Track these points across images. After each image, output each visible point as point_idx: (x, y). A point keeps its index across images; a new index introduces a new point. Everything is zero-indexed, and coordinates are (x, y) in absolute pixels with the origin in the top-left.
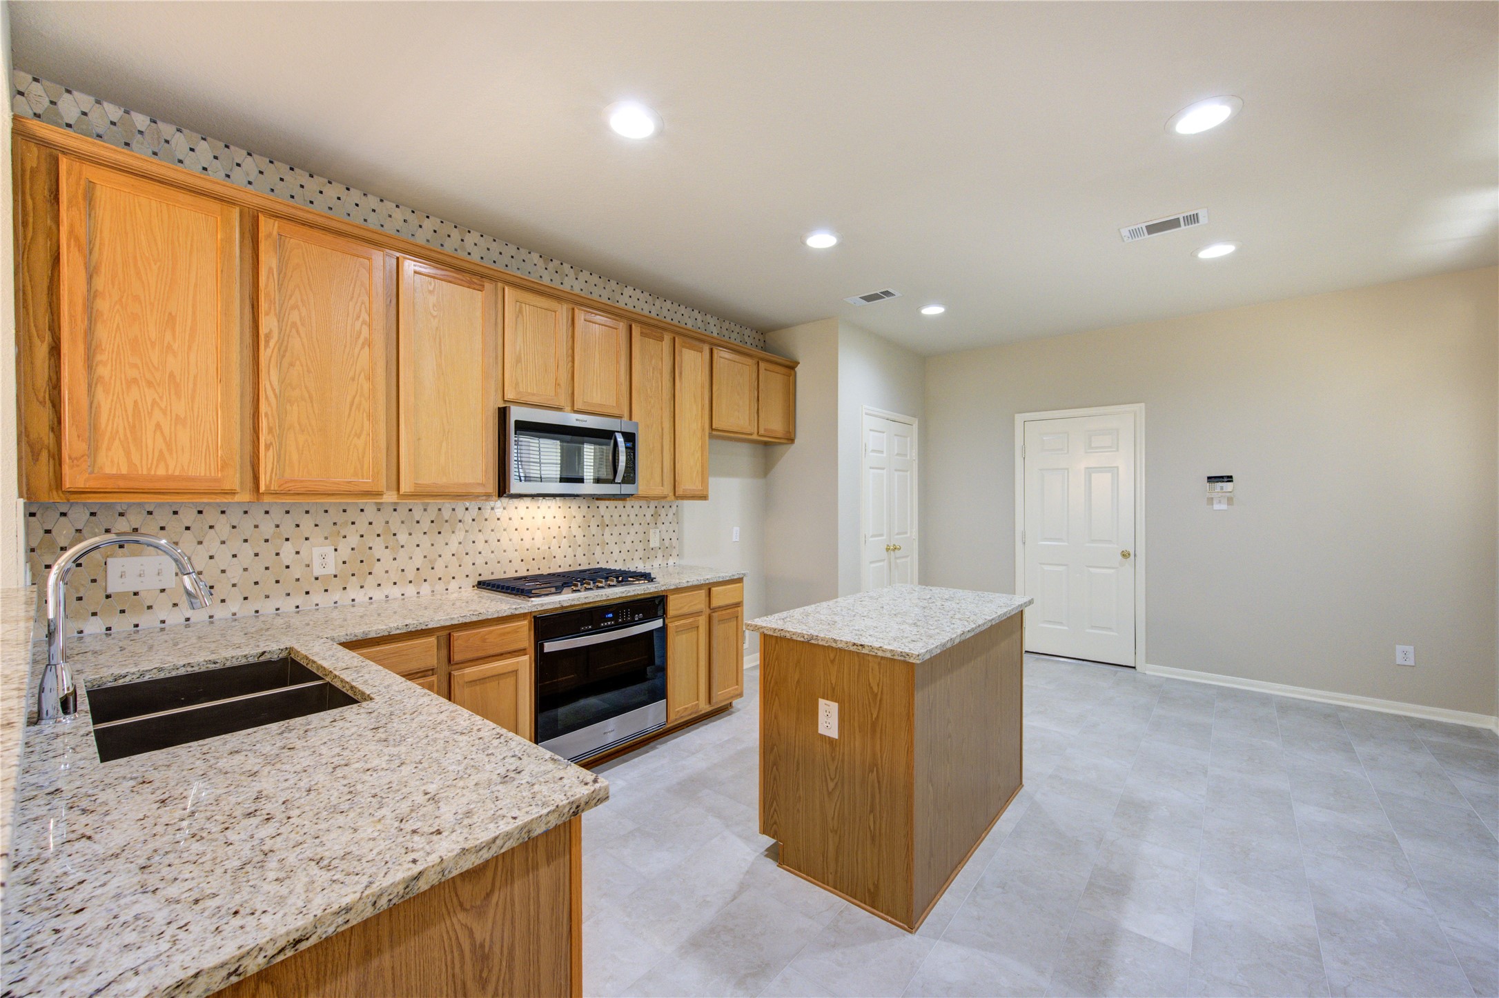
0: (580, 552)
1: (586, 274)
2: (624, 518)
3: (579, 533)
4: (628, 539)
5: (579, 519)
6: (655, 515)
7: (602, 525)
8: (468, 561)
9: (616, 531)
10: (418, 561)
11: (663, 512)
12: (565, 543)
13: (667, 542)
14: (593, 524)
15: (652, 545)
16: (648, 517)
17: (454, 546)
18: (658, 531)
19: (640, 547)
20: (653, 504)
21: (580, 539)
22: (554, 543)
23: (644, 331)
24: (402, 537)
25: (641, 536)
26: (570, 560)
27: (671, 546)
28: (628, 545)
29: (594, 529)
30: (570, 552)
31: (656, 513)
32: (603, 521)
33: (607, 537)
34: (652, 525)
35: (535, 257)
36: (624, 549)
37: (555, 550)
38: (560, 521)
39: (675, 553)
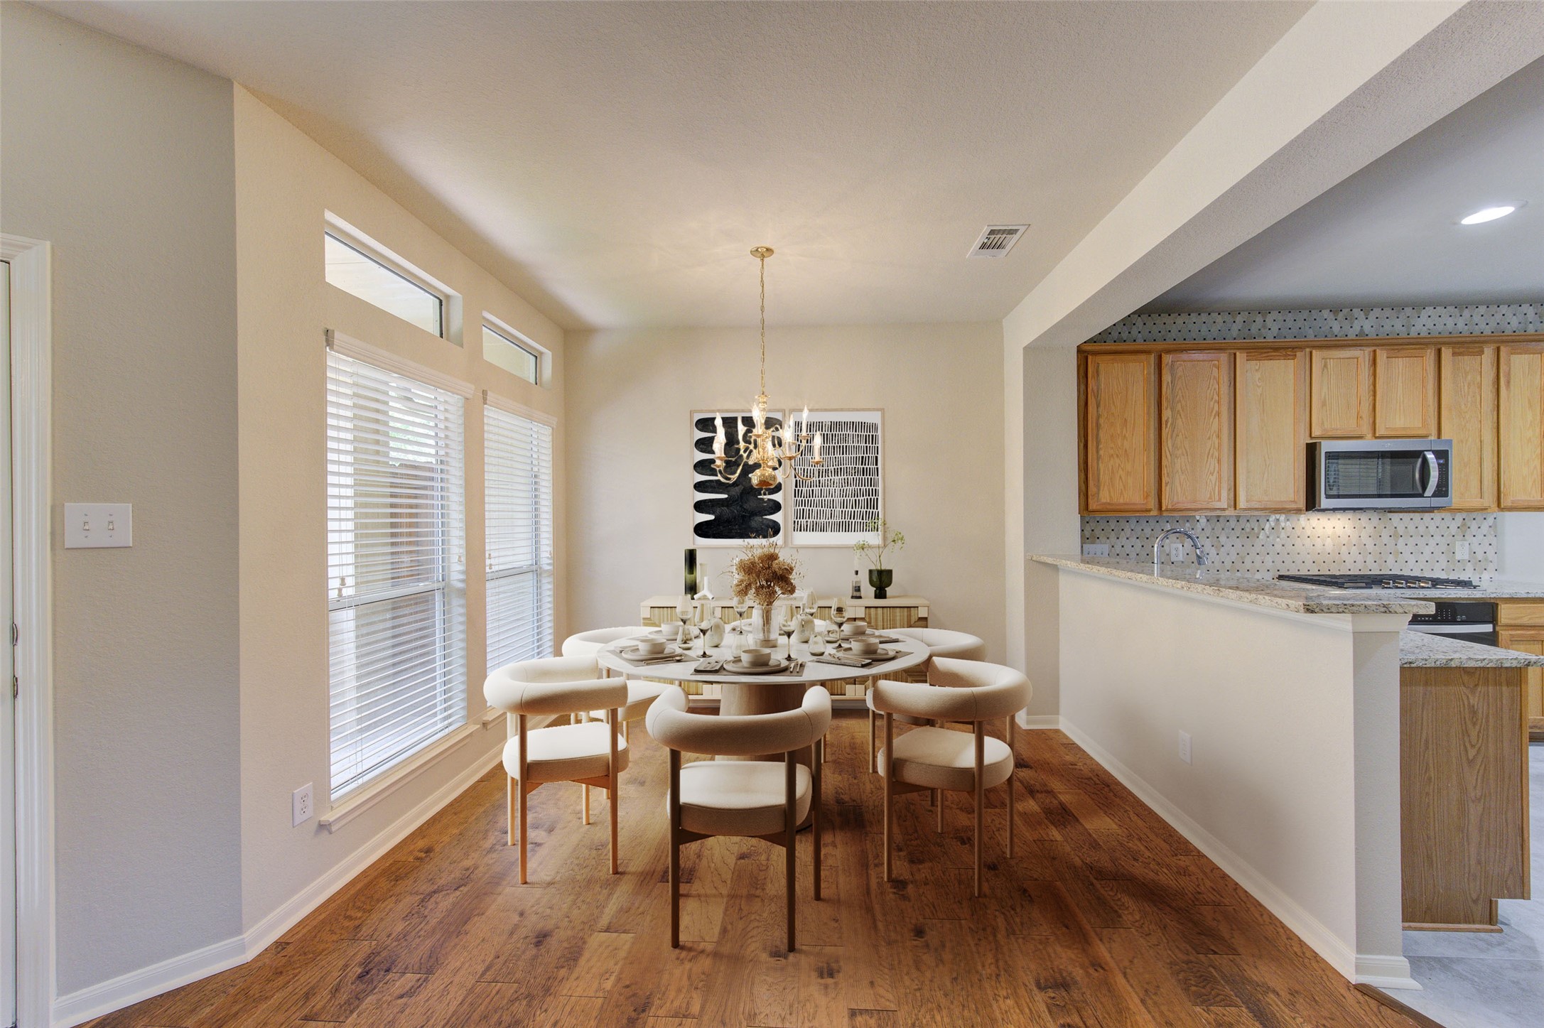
0: (1370, 559)
1: (1377, 312)
2: (1422, 529)
3: (1370, 543)
4: (1427, 551)
5: (1370, 529)
6: (1463, 528)
7: (1395, 535)
8: (1268, 559)
9: (1411, 542)
11: (1474, 525)
12: (1354, 550)
13: (1480, 556)
14: (1385, 534)
15: (1458, 557)
16: (1453, 530)
18: (1466, 543)
19: (1443, 559)
20: (1459, 517)
21: (1370, 547)
22: (1344, 550)
23: (1457, 350)
25: (1443, 547)
26: (1360, 565)
27: (1486, 559)
28: (1427, 556)
29: (1385, 539)
30: (1360, 559)
31: (1464, 525)
32: (1396, 533)
33: (1401, 547)
34: (1459, 537)
35: (1326, 313)
36: (1422, 559)
37: (1344, 556)
38: (1349, 530)
39: (1491, 567)
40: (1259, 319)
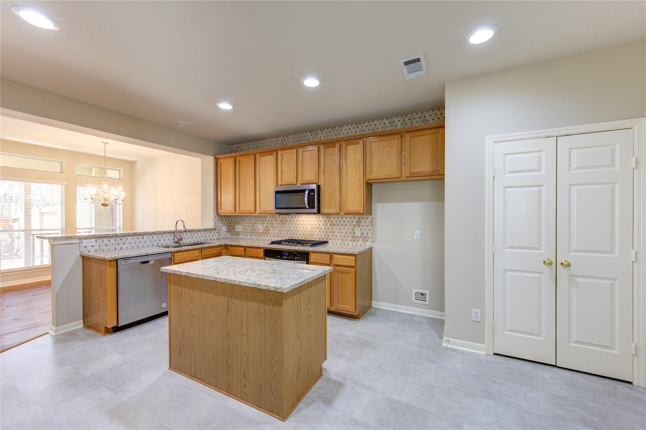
0: (323, 234)
2: (342, 222)
3: (323, 227)
4: (344, 232)
5: (323, 222)
6: (359, 222)
7: (332, 225)
8: (289, 232)
9: (338, 228)
10: (278, 231)
11: (363, 221)
12: (317, 230)
13: (365, 235)
14: (329, 224)
15: (356, 235)
16: (355, 223)
17: (285, 228)
18: (359, 229)
19: (350, 235)
20: (357, 217)
21: (323, 229)
22: (314, 230)
24: (274, 225)
25: (351, 230)
26: (319, 237)
27: (368, 236)
28: (344, 234)
29: (329, 226)
30: (319, 234)
31: (359, 221)
32: (332, 223)
33: (334, 230)
34: (356, 226)
35: (308, 133)
36: (343, 235)
37: (314, 233)
38: (316, 222)
39: (370, 240)
40: (286, 138)
